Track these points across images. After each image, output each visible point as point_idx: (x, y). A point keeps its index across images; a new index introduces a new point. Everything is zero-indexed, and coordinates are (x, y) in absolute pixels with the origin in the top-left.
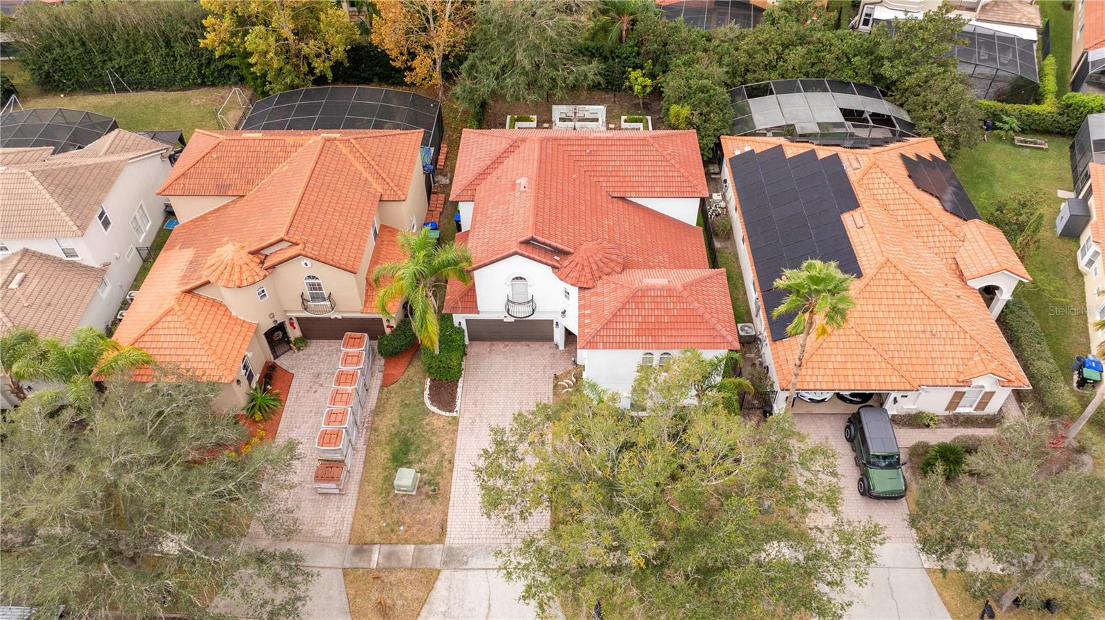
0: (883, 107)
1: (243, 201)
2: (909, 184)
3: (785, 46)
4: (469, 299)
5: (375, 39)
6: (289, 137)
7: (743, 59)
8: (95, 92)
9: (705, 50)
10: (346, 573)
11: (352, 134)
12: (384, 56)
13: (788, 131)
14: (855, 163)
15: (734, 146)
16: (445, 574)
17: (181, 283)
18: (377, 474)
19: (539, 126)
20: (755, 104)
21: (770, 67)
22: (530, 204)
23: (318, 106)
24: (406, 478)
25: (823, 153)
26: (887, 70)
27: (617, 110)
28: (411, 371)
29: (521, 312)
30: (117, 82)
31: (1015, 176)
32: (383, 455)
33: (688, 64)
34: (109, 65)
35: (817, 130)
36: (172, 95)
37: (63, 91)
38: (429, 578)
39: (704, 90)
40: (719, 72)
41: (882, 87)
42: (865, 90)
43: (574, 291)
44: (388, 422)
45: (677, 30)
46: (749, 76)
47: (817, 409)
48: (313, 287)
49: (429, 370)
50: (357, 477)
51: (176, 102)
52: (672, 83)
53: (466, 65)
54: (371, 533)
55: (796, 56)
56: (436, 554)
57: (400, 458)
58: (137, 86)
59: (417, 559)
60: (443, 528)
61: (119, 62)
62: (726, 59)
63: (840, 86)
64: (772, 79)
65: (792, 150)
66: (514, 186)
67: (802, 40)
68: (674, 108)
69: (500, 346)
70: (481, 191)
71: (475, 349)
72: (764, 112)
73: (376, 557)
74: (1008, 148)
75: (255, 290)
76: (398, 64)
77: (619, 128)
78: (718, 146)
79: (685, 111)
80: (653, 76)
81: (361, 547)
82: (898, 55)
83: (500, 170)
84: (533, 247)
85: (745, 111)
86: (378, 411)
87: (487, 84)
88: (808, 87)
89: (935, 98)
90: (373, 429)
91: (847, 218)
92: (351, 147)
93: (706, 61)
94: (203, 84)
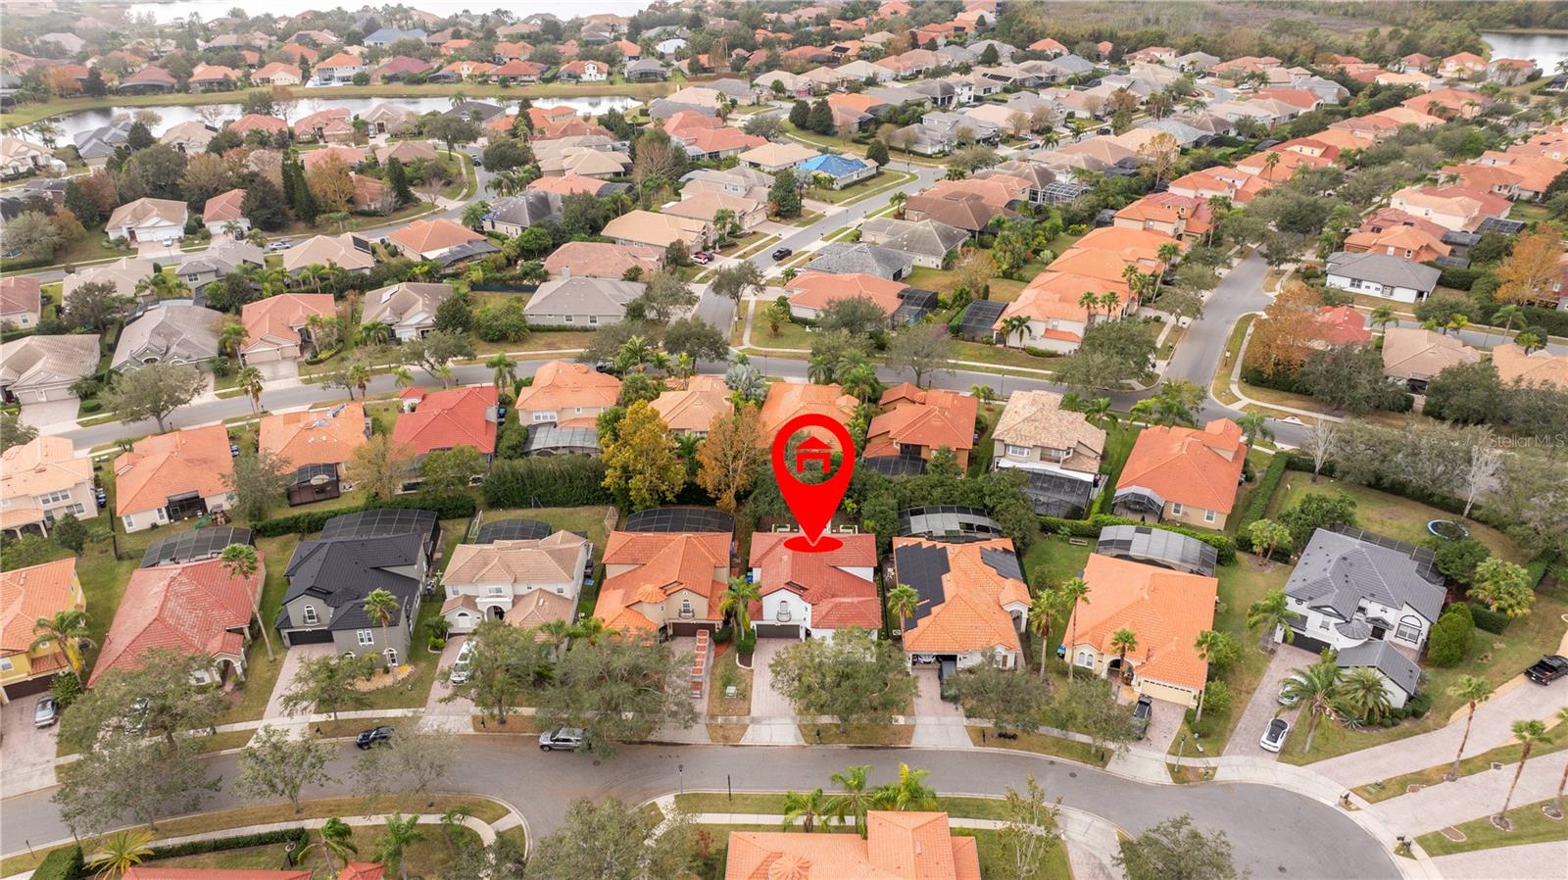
0: (985, 521)
1: (643, 568)
2: (980, 562)
3: (932, 487)
4: (758, 613)
5: (698, 481)
6: (669, 536)
7: (908, 493)
8: (521, 508)
9: (887, 489)
10: (707, 725)
11: (697, 534)
12: (705, 490)
13: (930, 536)
14: (952, 550)
15: (899, 543)
16: (751, 726)
17: (622, 602)
18: (717, 691)
19: (791, 531)
20: (913, 519)
21: (923, 498)
22: (789, 567)
23: (668, 519)
24: (731, 690)
25: (940, 545)
26: (987, 500)
27: (838, 521)
28: (728, 651)
29: (784, 618)
30: (536, 502)
31: (1064, 560)
32: (718, 684)
33: (876, 497)
34: (534, 492)
35: (943, 534)
36: (567, 510)
37: (502, 507)
38: (745, 727)
39: (882, 512)
40: (893, 502)
41: (989, 512)
42: (978, 512)
43: (809, 606)
44: (720, 671)
45: (872, 476)
46: (913, 504)
47: (927, 666)
48: (685, 606)
49: (739, 650)
50: (707, 692)
51: (571, 514)
52: (866, 507)
53: (751, 497)
54: (716, 712)
55: (937, 492)
56: (747, 720)
57: (727, 683)
58: (546, 504)
59: (738, 721)
60: (749, 710)
61: (540, 491)
62: (898, 494)
63: (964, 510)
64: (924, 505)
65: (926, 544)
66: (781, 560)
67: (942, 484)
68: (866, 522)
69: (772, 640)
70: (765, 562)
71: (760, 641)
72: (918, 524)
73: (720, 720)
74: (1065, 545)
75: (660, 606)
76: (712, 496)
77: (838, 532)
78: (890, 544)
79: (872, 524)
80: (857, 502)
81: (713, 717)
82: (993, 494)
83: (774, 552)
84: (791, 586)
85: (909, 523)
86: (714, 666)
87: (763, 508)
88: (944, 511)
89: (1009, 517)
90: (713, 674)
91: (944, 577)
92: (700, 542)
93: (886, 496)
94: (587, 504)
